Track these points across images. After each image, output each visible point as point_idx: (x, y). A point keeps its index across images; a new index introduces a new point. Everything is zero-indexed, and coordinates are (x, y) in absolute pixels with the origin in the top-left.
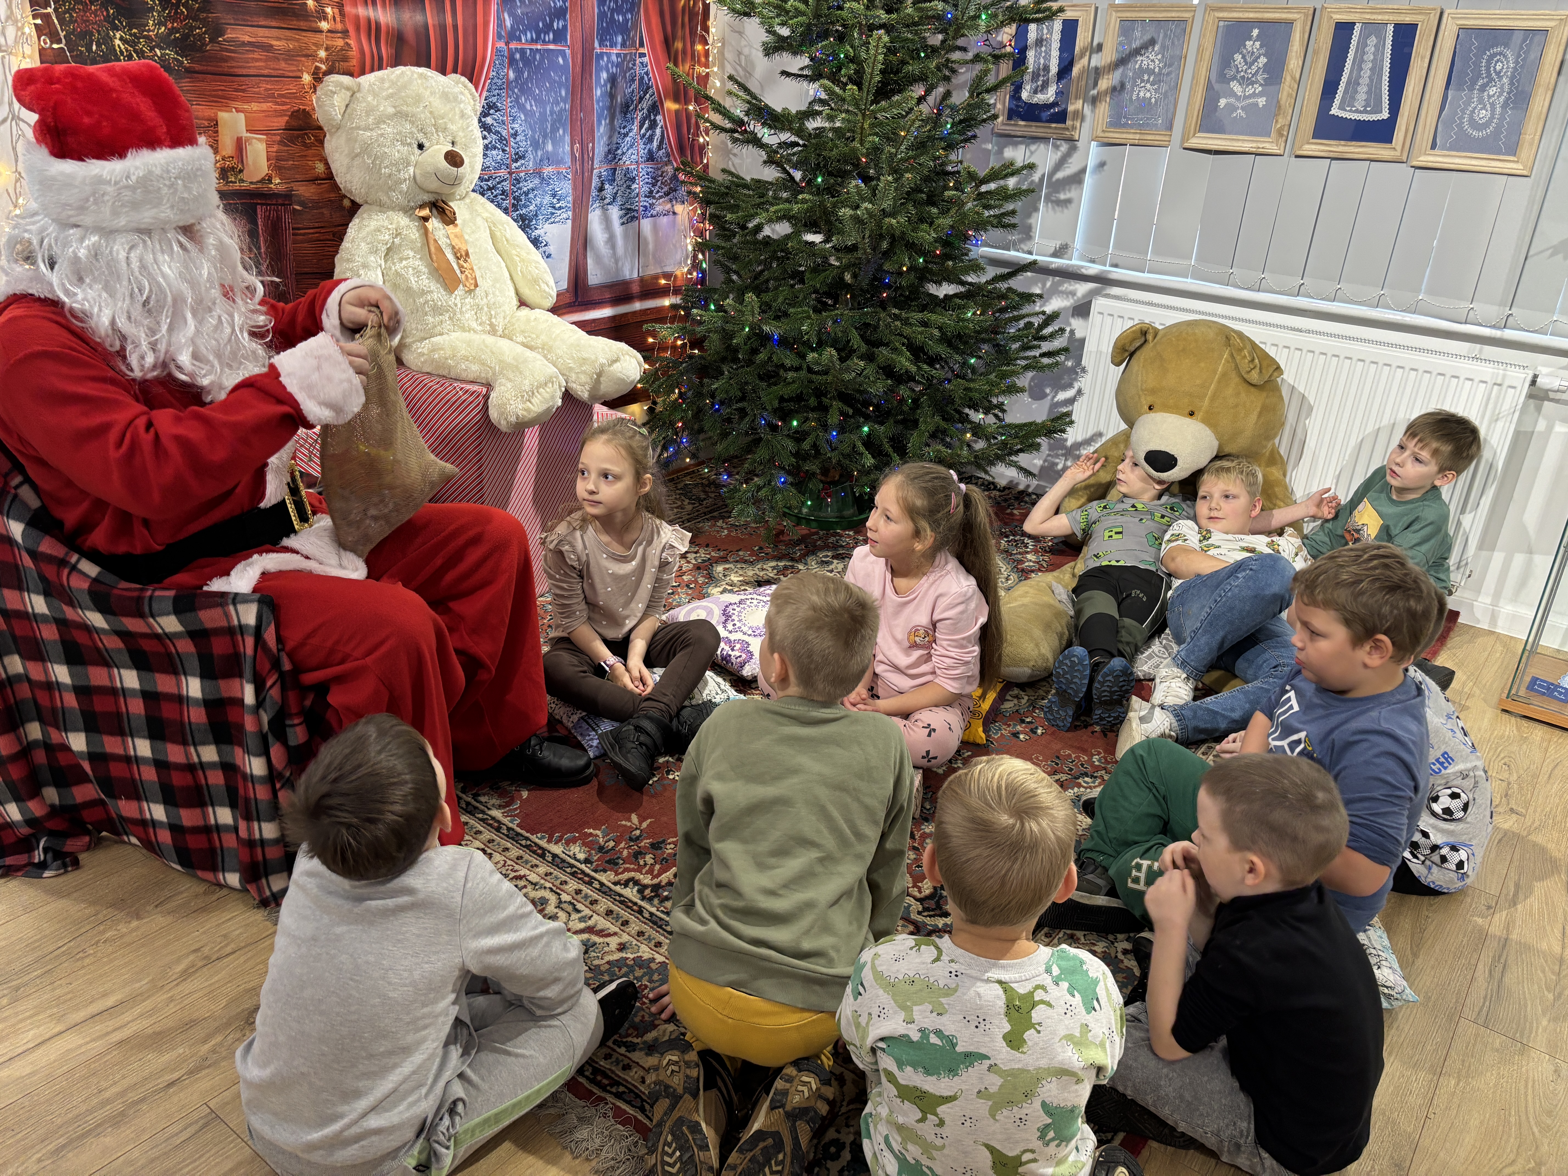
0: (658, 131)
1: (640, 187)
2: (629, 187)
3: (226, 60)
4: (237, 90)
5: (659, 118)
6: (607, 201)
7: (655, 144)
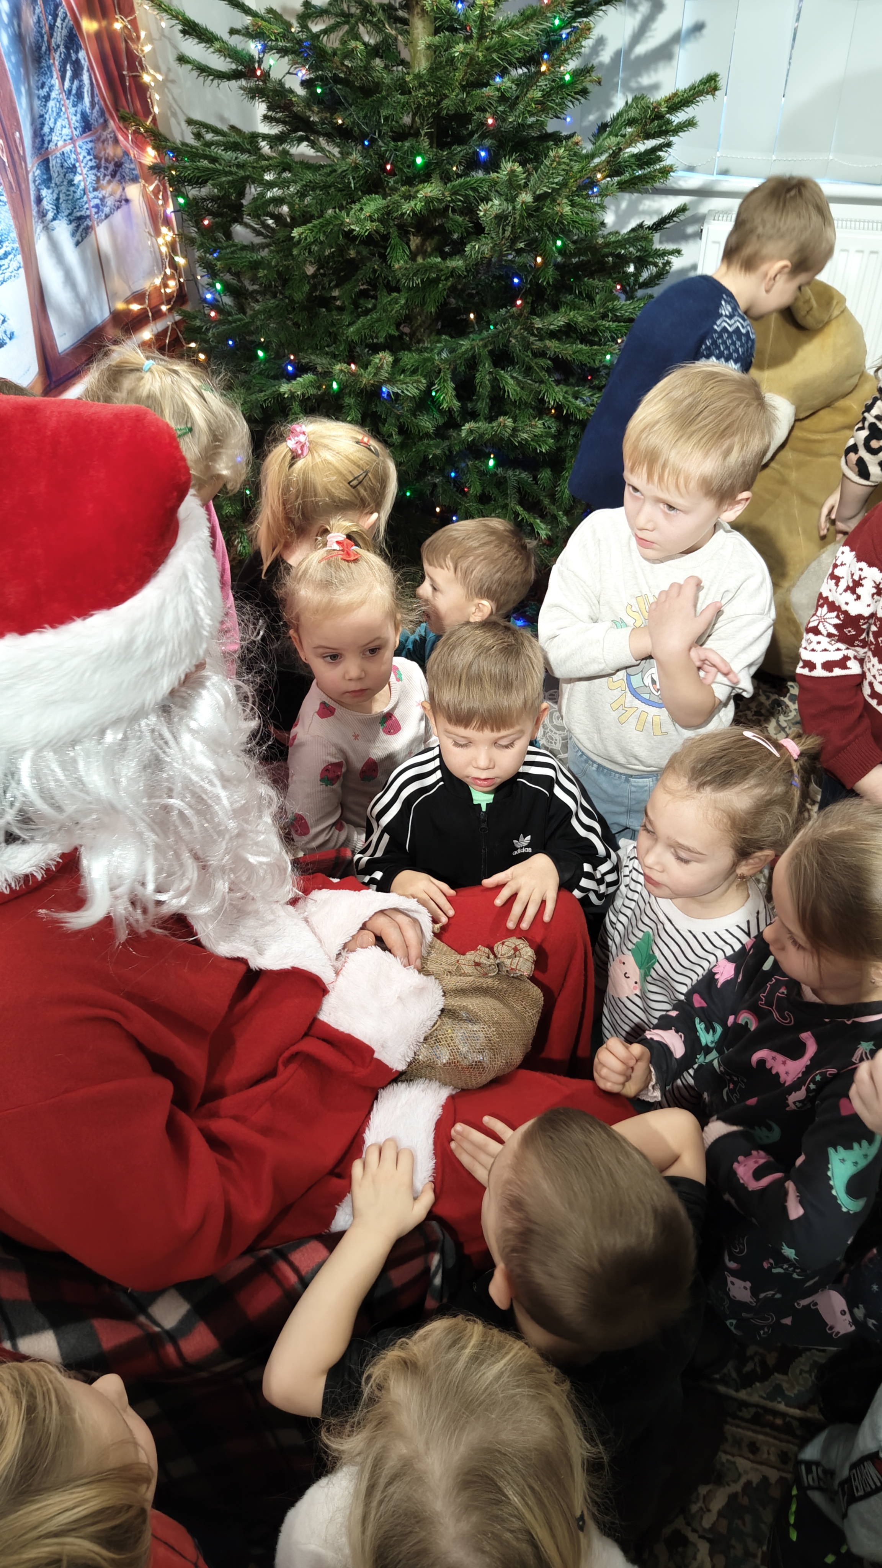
0: (85, 77)
1: (83, 178)
2: (71, 183)
5: (82, 55)
6: (50, 215)
7: (87, 100)
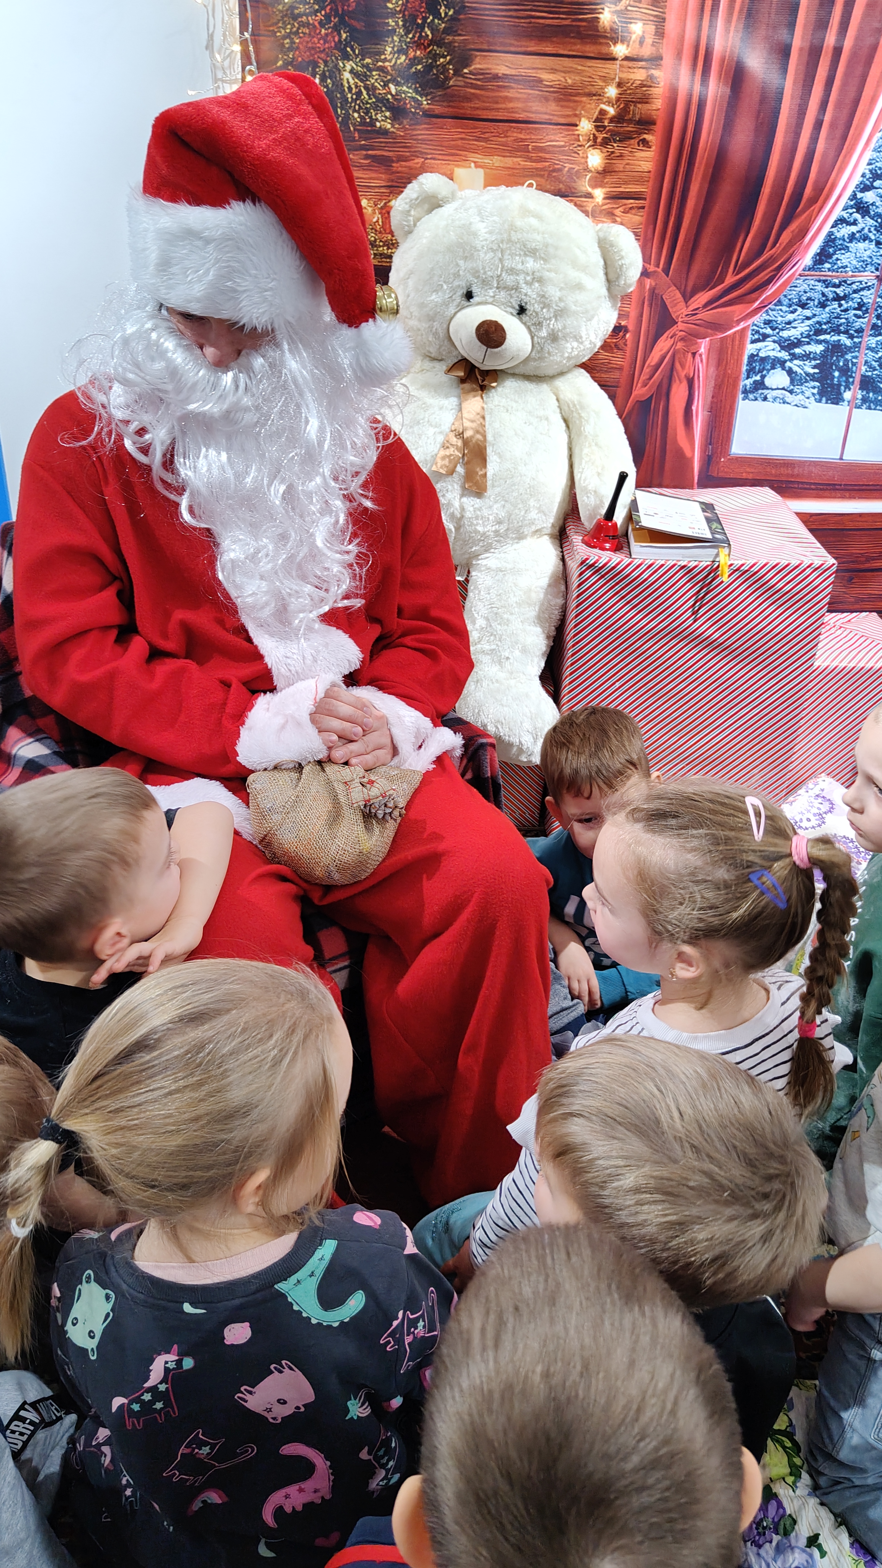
3: (468, 98)
4: (478, 139)
